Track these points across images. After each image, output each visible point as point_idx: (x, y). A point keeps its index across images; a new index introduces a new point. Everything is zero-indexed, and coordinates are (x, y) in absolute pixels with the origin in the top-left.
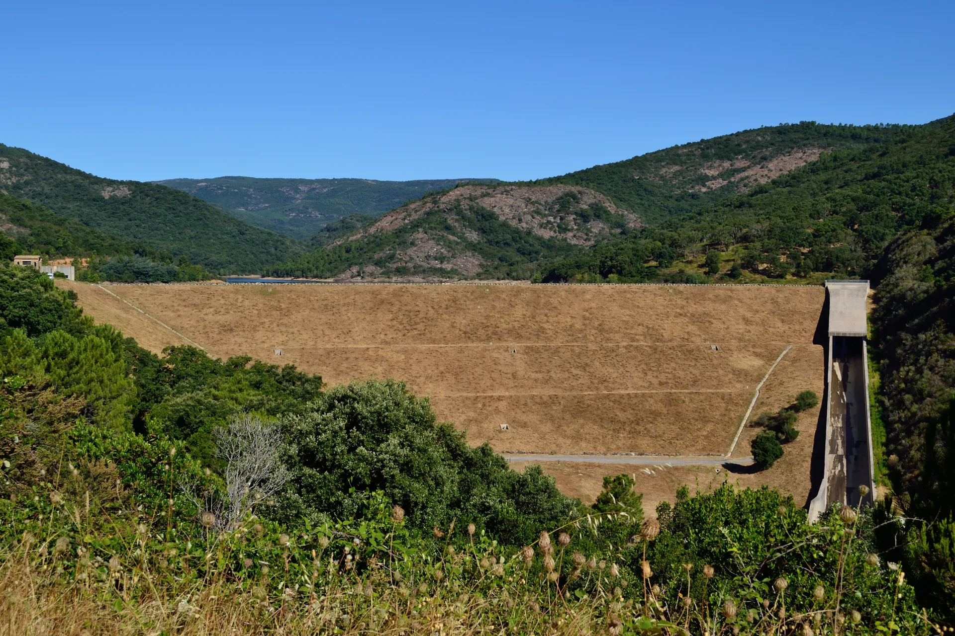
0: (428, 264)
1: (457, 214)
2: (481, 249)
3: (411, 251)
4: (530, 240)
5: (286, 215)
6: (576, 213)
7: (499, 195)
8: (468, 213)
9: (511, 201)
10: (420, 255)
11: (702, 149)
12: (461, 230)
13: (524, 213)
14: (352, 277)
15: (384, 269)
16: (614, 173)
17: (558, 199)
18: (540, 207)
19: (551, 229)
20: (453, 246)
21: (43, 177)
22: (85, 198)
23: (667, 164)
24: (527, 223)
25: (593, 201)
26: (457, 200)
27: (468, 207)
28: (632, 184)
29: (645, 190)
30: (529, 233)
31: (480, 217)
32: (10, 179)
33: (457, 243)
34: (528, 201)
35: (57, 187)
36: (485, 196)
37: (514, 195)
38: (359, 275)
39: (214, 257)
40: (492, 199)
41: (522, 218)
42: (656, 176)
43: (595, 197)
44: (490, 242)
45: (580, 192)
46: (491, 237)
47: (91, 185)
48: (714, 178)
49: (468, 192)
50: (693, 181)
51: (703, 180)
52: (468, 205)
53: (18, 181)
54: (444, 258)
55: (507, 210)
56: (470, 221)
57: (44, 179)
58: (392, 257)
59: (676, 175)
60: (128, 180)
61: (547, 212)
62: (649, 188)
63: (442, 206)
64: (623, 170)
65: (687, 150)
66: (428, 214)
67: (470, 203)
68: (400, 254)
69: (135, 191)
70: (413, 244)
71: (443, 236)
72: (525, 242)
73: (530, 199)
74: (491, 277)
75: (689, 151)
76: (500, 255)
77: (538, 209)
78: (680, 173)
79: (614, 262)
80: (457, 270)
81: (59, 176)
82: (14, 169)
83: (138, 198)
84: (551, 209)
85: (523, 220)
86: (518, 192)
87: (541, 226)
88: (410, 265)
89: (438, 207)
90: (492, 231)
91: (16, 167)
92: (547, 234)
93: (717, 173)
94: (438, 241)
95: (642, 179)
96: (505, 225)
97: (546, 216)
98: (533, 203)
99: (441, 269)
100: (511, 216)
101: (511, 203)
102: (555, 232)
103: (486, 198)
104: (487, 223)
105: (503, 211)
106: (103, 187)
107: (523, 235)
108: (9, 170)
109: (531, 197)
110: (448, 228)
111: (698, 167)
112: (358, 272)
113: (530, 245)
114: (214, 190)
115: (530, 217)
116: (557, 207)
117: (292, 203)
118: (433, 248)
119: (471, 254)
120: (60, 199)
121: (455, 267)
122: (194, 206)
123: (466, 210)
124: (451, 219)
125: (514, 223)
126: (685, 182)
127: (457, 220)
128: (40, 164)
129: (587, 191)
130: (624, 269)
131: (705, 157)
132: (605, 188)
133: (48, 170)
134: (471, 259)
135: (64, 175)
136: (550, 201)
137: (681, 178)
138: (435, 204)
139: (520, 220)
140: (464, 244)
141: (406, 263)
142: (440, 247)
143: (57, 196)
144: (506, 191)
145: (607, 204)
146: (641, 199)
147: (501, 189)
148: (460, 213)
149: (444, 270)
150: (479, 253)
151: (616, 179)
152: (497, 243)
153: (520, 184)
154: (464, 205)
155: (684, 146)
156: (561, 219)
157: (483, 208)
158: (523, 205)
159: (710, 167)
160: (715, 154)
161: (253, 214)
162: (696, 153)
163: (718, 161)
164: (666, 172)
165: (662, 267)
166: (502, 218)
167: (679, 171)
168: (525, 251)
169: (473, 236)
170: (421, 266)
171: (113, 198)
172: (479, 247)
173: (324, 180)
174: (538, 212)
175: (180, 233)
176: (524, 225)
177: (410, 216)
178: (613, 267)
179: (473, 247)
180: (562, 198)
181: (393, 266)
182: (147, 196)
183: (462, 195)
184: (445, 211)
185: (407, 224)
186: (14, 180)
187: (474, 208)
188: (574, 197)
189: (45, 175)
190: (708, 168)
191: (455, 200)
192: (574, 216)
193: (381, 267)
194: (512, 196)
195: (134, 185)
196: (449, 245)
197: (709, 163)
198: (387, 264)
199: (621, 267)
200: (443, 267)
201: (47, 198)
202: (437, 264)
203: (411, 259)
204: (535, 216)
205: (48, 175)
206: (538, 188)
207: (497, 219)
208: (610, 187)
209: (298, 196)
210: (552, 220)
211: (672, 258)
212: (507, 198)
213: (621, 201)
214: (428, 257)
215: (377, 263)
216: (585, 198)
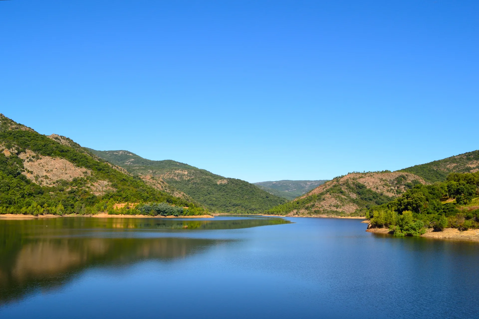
0: (330, 209)
1: (347, 186)
2: (357, 202)
3: (322, 203)
4: (382, 198)
5: (301, 193)
6: (405, 185)
7: (367, 177)
8: (352, 186)
9: (373, 180)
10: (327, 204)
11: (467, 156)
12: (348, 193)
13: (379, 185)
14: (294, 215)
15: (309, 211)
16: (424, 168)
17: (396, 179)
18: (387, 182)
19: (392, 192)
20: (343, 200)
21: (198, 177)
22: (211, 184)
23: (450, 163)
24: (381, 190)
25: (414, 179)
26: (347, 180)
27: (352, 183)
28: (433, 172)
29: (440, 175)
30: (382, 194)
31: (358, 187)
32: (187, 178)
33: (346, 199)
34: (381, 180)
35: (202, 180)
36: (361, 178)
37: (375, 177)
38: (297, 214)
39: (253, 207)
40: (364, 179)
41: (378, 187)
42: (445, 168)
43: (414, 177)
44: (362, 199)
45: (407, 175)
46: (363, 196)
47: (214, 180)
48: (474, 168)
49: (353, 176)
50: (463, 170)
51: (469, 169)
52: (352, 182)
53: (190, 179)
54: (338, 206)
55: (371, 184)
56: (352, 189)
57: (198, 178)
58: (313, 206)
59: (454, 168)
60: (227, 177)
61: (390, 185)
62: (442, 174)
63: (341, 183)
64: (428, 166)
65: (459, 157)
66: (334, 186)
67: (353, 181)
68: (317, 204)
69: (229, 182)
70: (324, 199)
71: (339, 196)
72: (380, 199)
73: (382, 179)
74: (357, 215)
75: (460, 157)
76: (366, 205)
77: (386, 183)
78: (457, 167)
79: (410, 200)
80: (344, 212)
81: (204, 176)
82: (189, 174)
83: (230, 184)
84: (392, 183)
85: (379, 188)
86: (376, 176)
87: (388, 191)
88: (321, 209)
89: (339, 183)
90: (363, 194)
91: (190, 173)
92: (390, 195)
93: (475, 166)
94: (336, 198)
95: (438, 170)
96: (369, 191)
97: (390, 186)
98: (384, 181)
99: (336, 211)
100: (373, 187)
101: (373, 181)
102: (395, 194)
103: (361, 179)
104: (361, 190)
105: (369, 184)
106: (218, 180)
107: (378, 195)
108: (187, 175)
109: (383, 178)
110: (342, 192)
111: (465, 164)
112: (297, 213)
113: (382, 200)
114: (278, 185)
115: (382, 187)
116: (396, 182)
117: (304, 189)
118: (333, 201)
119: (352, 204)
120: (202, 185)
121: (344, 210)
122: (250, 187)
123: (351, 184)
124: (344, 189)
125: (374, 190)
126: (460, 170)
127: (346, 189)
128: (198, 172)
129: (410, 175)
130: (420, 206)
131: (469, 159)
132: (420, 174)
133: (200, 174)
134: (352, 207)
135: (206, 176)
136: (392, 179)
137: (457, 169)
138: (338, 182)
139: (377, 188)
140: (349, 199)
141: (320, 208)
142: (337, 201)
143: (201, 183)
144: (371, 175)
145: (421, 181)
146: (438, 179)
147: (369, 174)
148: (348, 185)
149: (338, 212)
150: (356, 204)
151: (425, 170)
152: (366, 199)
153: (378, 173)
154: (350, 182)
155: (458, 156)
156: (398, 188)
157: (359, 183)
158: (379, 182)
159: (471, 164)
160: (474, 158)
161: (290, 192)
162: (464, 157)
163: (475, 161)
164: (450, 166)
165: (460, 204)
166: (368, 188)
167: (456, 166)
168: (379, 203)
169: (354, 196)
170: (327, 210)
171: (221, 185)
172: (356, 201)
173: (317, 181)
174: (386, 185)
175: (242, 197)
176: (379, 191)
177: (326, 187)
178: (409, 204)
179: (354, 201)
180: (398, 178)
181: (313, 210)
182: (233, 183)
183: (350, 178)
184: (341, 185)
185: (325, 191)
186: (188, 178)
187: (355, 183)
188: (404, 177)
189: (199, 176)
190: (470, 164)
191: (346, 180)
192: (404, 186)
193: (308, 210)
194: (374, 177)
195: (229, 179)
196: (341, 200)
197: (471, 162)
198: (311, 209)
199: (416, 204)
200: (338, 210)
201: (198, 184)
202: (334, 209)
203: (323, 206)
204: (385, 186)
205: (200, 176)
206: (386, 174)
207: (366, 188)
208: (422, 173)
209: (307, 186)
210: (393, 188)
211: (470, 194)
212: (371, 178)
213: (428, 179)
214: (330, 206)
215: (307, 208)
216: (409, 178)
